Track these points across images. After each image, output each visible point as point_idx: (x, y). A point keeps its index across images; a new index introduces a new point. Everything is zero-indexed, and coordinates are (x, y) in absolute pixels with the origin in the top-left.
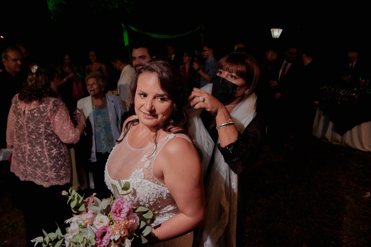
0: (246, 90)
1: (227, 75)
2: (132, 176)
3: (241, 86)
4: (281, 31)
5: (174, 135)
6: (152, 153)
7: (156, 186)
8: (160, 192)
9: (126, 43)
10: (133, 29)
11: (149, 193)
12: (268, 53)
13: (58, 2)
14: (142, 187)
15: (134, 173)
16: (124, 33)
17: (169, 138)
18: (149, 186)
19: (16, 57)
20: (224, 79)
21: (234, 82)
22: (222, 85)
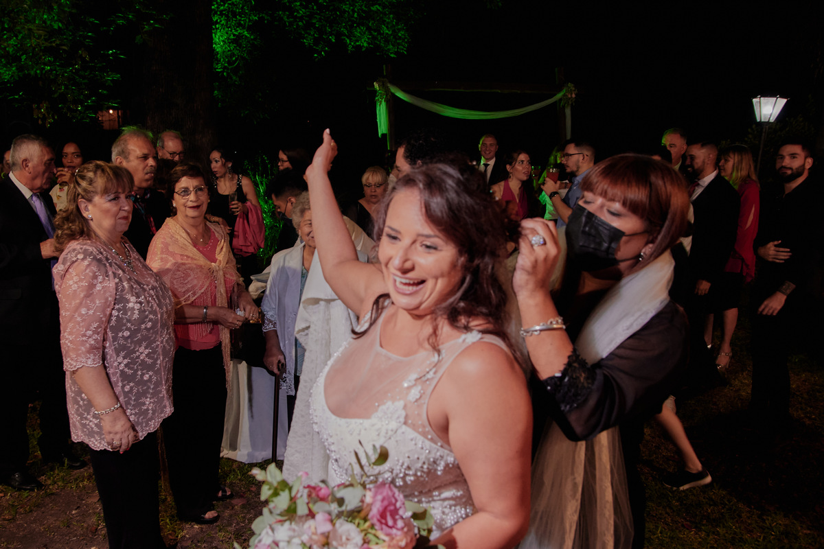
0: (646, 244)
1: (602, 207)
2: (379, 414)
3: (633, 235)
4: (782, 102)
5: (480, 335)
6: (428, 370)
7: (428, 444)
8: (434, 458)
9: (383, 127)
10: (400, 95)
11: (409, 457)
12: (726, 161)
13: (234, 35)
14: (397, 441)
15: (383, 407)
16: (378, 104)
17: (467, 341)
18: (412, 440)
19: (146, 151)
20: (591, 216)
21: (616, 223)
22: (585, 226)
